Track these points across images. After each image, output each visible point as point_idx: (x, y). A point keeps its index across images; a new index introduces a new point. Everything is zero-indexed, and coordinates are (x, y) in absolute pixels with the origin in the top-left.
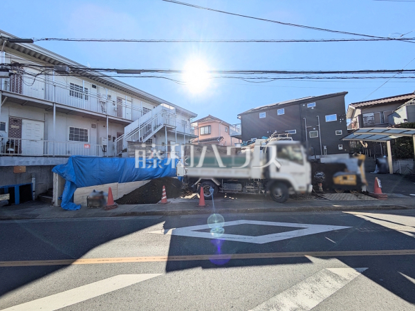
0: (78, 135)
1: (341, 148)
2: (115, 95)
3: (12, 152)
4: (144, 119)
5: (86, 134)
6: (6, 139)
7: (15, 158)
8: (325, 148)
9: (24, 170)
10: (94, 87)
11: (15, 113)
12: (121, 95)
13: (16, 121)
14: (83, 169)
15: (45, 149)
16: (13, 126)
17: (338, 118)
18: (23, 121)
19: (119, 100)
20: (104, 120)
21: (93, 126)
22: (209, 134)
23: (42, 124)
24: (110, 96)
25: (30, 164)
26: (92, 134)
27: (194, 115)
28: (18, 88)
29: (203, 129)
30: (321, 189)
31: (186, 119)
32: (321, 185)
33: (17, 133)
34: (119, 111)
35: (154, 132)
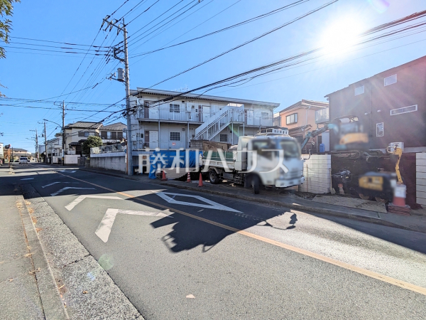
0: (175, 137)
2: (196, 104)
3: (145, 148)
4: (213, 120)
5: (179, 135)
6: (144, 142)
10: (183, 102)
11: (147, 128)
12: (202, 104)
13: (147, 132)
16: (146, 135)
18: (150, 132)
19: (200, 107)
20: (186, 125)
21: (184, 130)
22: (295, 123)
23: (157, 132)
24: (193, 107)
26: (182, 135)
27: (276, 106)
28: (147, 115)
29: (288, 118)
30: (341, 190)
31: (267, 111)
32: (341, 187)
33: (147, 139)
34: (199, 116)
35: (221, 129)
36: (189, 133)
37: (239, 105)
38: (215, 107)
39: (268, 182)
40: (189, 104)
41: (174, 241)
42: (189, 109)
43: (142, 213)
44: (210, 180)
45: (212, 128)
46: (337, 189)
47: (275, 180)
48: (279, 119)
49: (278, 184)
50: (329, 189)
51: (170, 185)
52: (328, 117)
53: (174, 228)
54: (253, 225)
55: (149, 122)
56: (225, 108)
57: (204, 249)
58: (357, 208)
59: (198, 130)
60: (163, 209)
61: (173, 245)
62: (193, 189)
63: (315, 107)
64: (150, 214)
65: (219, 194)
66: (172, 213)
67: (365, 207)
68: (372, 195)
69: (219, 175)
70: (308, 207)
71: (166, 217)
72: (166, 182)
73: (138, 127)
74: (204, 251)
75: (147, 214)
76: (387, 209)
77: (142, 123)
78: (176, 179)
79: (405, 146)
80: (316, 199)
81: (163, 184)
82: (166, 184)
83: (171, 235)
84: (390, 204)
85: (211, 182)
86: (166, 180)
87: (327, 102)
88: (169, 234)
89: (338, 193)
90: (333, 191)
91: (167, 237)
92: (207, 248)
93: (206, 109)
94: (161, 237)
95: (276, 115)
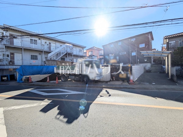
0: (34, 58)
1: (146, 61)
2: (48, 42)
3: (11, 64)
4: (57, 50)
5: (37, 57)
6: (9, 60)
7: (9, 66)
8: (138, 60)
9: (12, 70)
10: (39, 39)
11: (12, 51)
12: (51, 42)
13: (12, 54)
14: (26, 70)
15: (22, 63)
16: (11, 56)
17: (146, 45)
18: (15, 54)
19: (50, 43)
20: (42, 52)
21: (40, 54)
23: (21, 54)
24: (46, 42)
25: (14, 68)
26: (39, 57)
27: (85, 47)
28: (12, 43)
29: (89, 53)
30: (114, 79)
31: (81, 49)
32: (114, 78)
33: (13, 58)
34: (50, 48)
35: (62, 55)
36: (44, 56)
37: (70, 45)
38: (58, 44)
39: (92, 78)
40: (43, 41)
41: (65, 117)
42: (43, 43)
43: (28, 106)
44: (61, 80)
45: (58, 55)
46: (113, 79)
47: (95, 77)
48: (86, 53)
49: (97, 79)
50: (110, 79)
51: (36, 85)
52: (103, 54)
53: (58, 109)
54: (96, 98)
55: (14, 48)
56: (64, 46)
57: (84, 116)
58: (122, 85)
59: (50, 55)
60: (43, 100)
61: (66, 120)
62: (53, 86)
63: (99, 50)
64: (35, 105)
65: (69, 86)
66: (51, 101)
67: (123, 84)
68: (123, 80)
69: (67, 77)
70: (108, 87)
71: (48, 104)
72: (32, 84)
73: (4, 50)
74: (86, 117)
75: (32, 105)
76: (129, 84)
77: (7, 47)
78: (38, 81)
79: (124, 64)
80: (109, 83)
81: (31, 85)
82: (33, 85)
83: (59, 114)
84: (129, 82)
85: (62, 81)
86: (32, 82)
87: (103, 49)
88: (58, 114)
89: (113, 80)
90: (111, 80)
91: (58, 116)
92: (86, 115)
93: (53, 45)
94: (54, 117)
95: (85, 51)
